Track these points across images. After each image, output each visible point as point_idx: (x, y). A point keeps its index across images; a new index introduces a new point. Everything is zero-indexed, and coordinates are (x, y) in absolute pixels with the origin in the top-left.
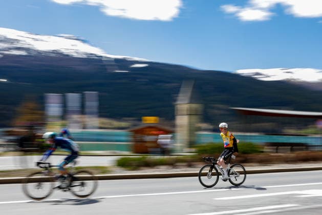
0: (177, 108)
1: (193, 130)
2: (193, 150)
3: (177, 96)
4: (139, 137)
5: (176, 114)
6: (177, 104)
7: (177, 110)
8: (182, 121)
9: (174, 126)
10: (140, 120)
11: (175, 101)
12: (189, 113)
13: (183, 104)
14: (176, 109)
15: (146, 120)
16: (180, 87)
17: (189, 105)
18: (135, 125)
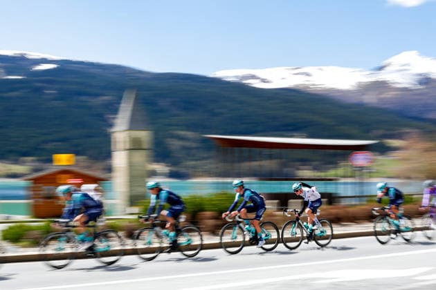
0: (115, 138)
1: (135, 177)
2: (136, 210)
3: (114, 118)
4: (45, 189)
5: (113, 147)
6: (114, 132)
7: (115, 142)
8: (120, 159)
9: (109, 169)
10: (50, 161)
11: (111, 126)
12: (128, 147)
13: (121, 132)
14: (112, 140)
15: (59, 161)
16: (119, 103)
17: (128, 132)
18: (36, 170)
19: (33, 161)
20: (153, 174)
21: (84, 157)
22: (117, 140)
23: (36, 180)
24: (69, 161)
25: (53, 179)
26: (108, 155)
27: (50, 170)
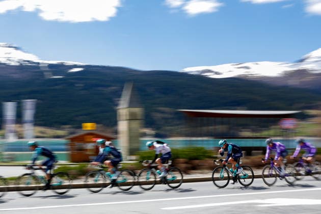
0: (119, 113)
1: (133, 137)
2: (134, 157)
3: (119, 100)
4: (78, 145)
5: (118, 119)
6: (119, 109)
8: (123, 126)
9: (116, 132)
10: (81, 127)
11: (117, 105)
12: (128, 118)
13: (123, 109)
15: (86, 127)
16: (122, 91)
17: (128, 109)
18: (72, 133)
19: (69, 128)
20: (144, 135)
21: (101, 125)
22: (121, 114)
23: (73, 140)
24: (92, 127)
25: (82, 139)
26: (115, 123)
27: (80, 133)
